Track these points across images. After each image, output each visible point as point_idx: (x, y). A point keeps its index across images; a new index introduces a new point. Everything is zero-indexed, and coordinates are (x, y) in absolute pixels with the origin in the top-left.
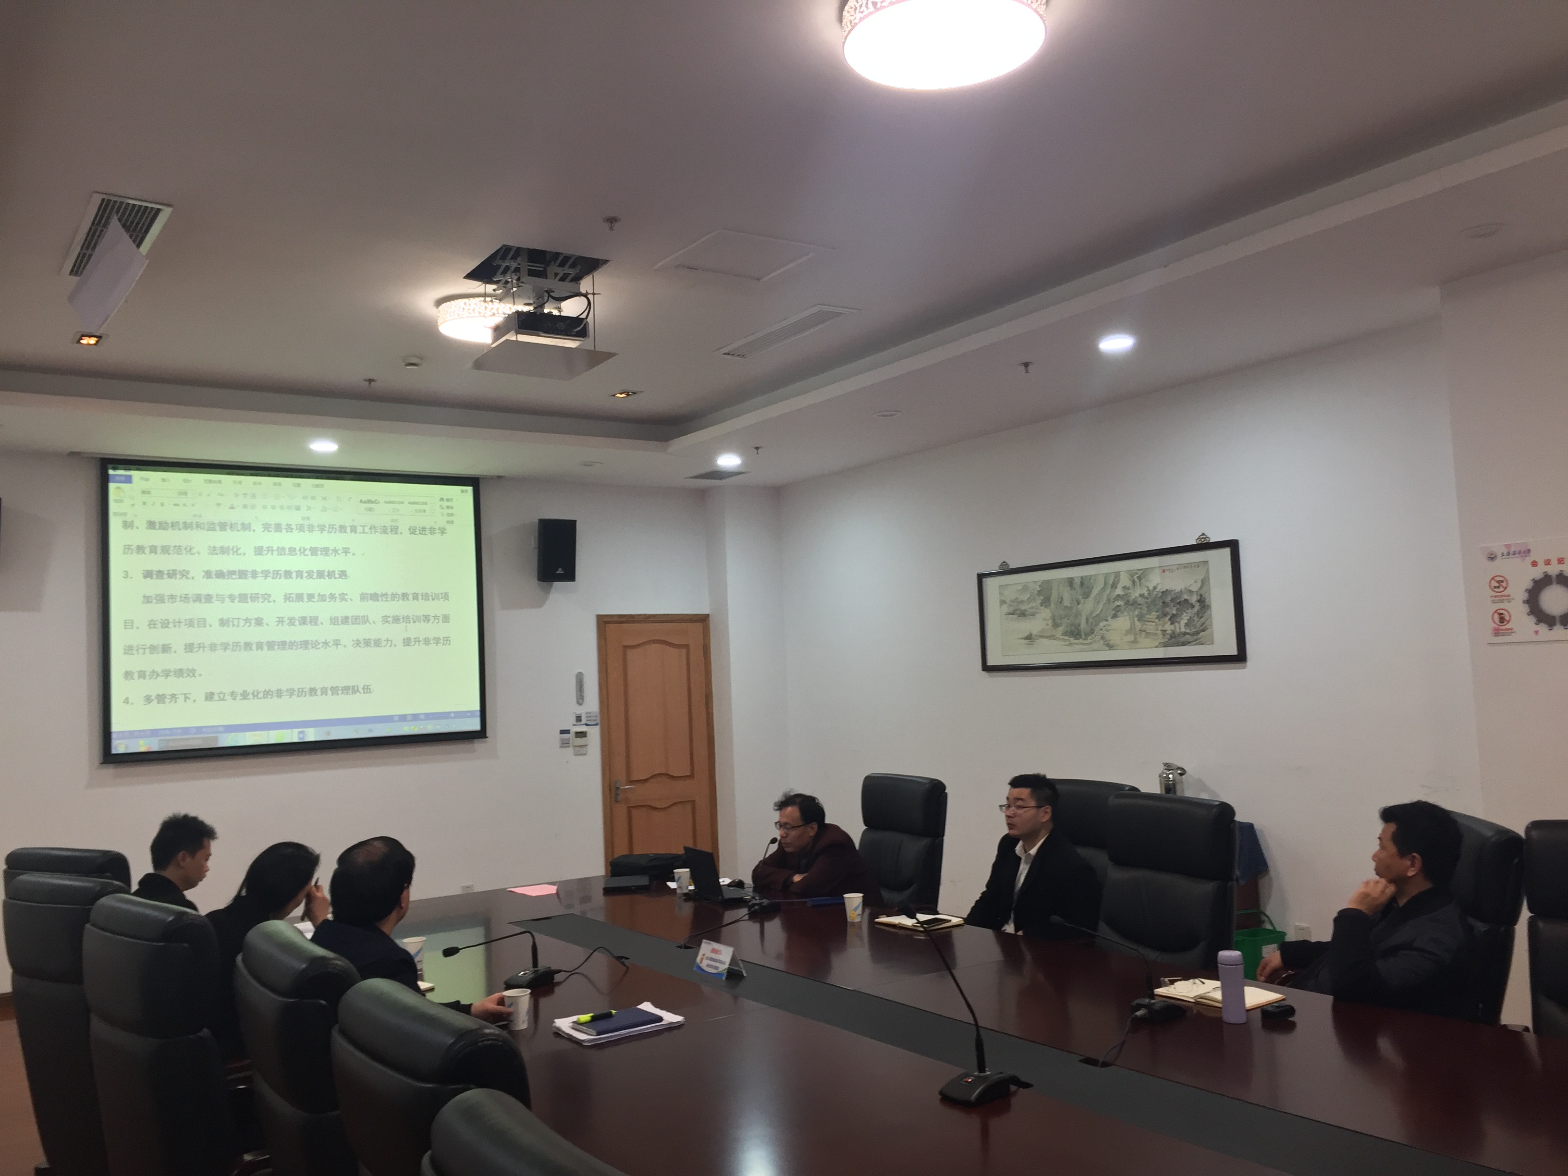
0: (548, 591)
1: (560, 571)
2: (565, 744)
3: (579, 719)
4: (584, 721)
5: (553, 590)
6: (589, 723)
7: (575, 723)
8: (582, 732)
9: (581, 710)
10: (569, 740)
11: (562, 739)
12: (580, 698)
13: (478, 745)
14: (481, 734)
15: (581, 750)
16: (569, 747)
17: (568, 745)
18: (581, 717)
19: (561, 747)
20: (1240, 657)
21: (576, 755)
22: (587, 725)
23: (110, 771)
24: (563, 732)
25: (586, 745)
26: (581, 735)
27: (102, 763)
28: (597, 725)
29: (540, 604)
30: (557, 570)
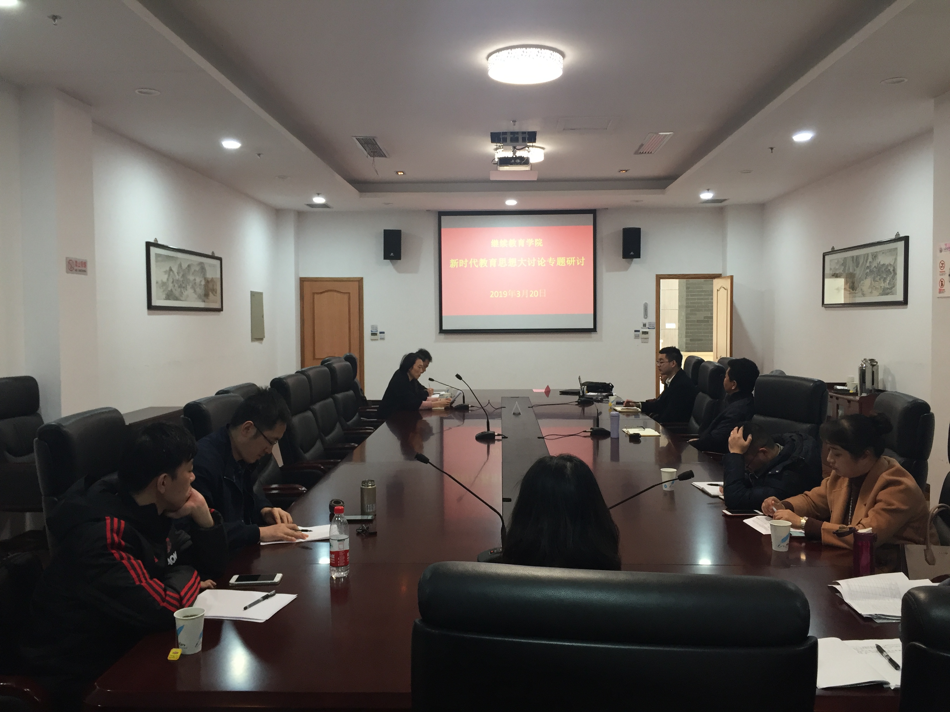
0: (630, 263)
1: (632, 253)
2: (637, 337)
3: (644, 325)
4: (647, 326)
5: (633, 262)
6: (649, 327)
7: (643, 327)
8: (646, 332)
9: (645, 321)
10: (639, 335)
11: (636, 335)
12: (646, 315)
13: (593, 335)
14: (594, 330)
15: (645, 341)
16: (639, 338)
17: (638, 337)
18: (646, 324)
19: (634, 338)
20: (905, 302)
21: (642, 342)
22: (649, 328)
23: (443, 336)
24: (636, 331)
25: (648, 338)
26: (645, 333)
27: (439, 333)
28: (654, 328)
29: (626, 269)
30: (630, 253)
